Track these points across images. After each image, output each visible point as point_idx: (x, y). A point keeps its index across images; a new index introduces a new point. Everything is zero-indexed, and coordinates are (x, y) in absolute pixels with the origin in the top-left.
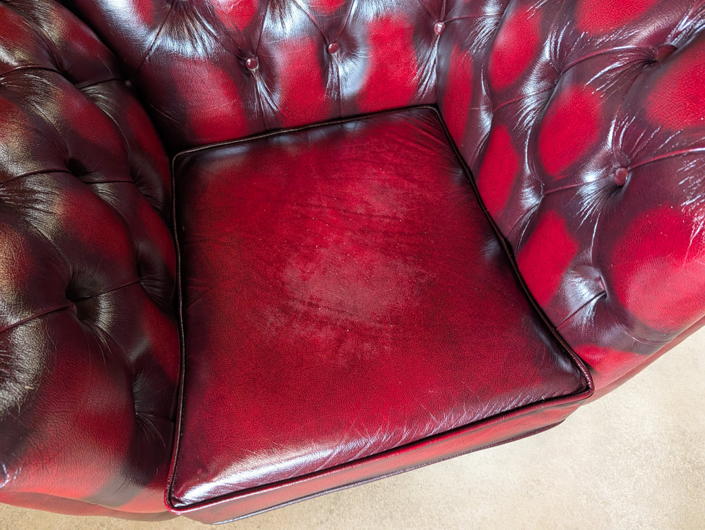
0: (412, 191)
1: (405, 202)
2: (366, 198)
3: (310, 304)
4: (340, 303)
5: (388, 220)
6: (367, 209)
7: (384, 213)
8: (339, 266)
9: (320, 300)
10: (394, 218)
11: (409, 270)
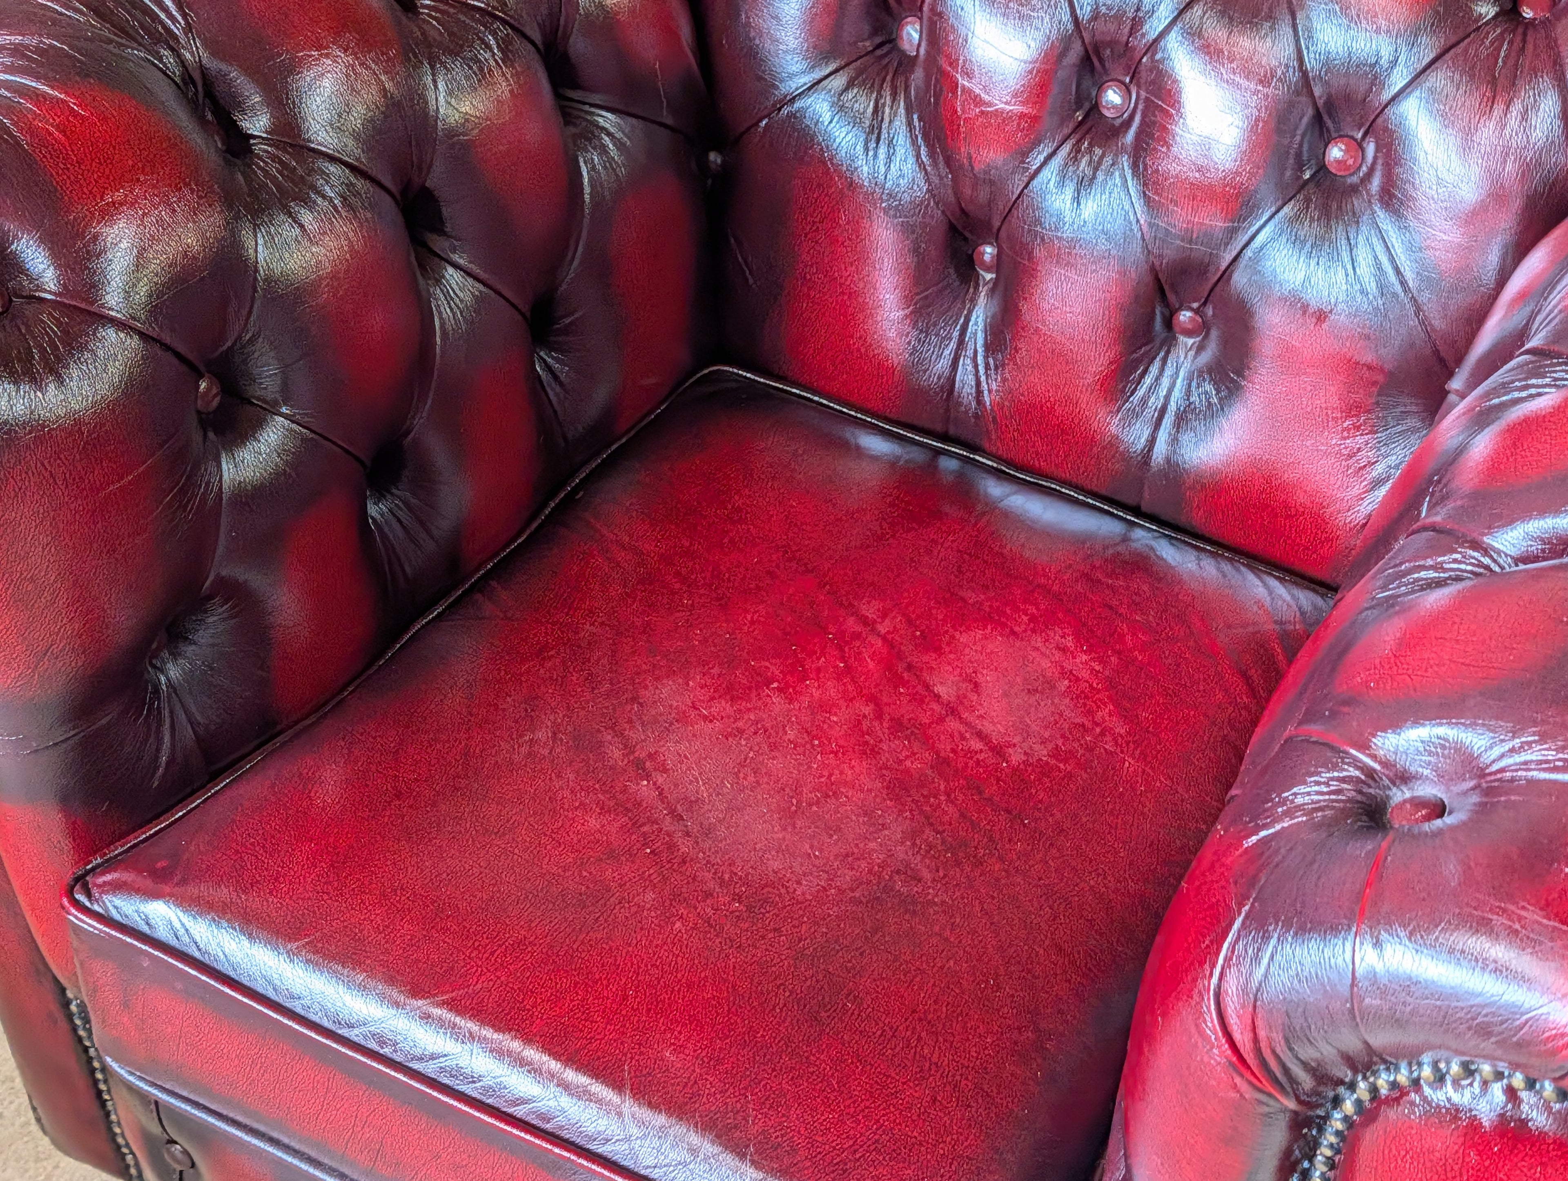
0: (1102, 734)
1: (1060, 742)
2: (987, 678)
3: (639, 765)
4: (692, 804)
5: (976, 745)
6: (961, 699)
7: (987, 727)
8: (773, 747)
9: (665, 771)
10: (998, 750)
11: (900, 852)
